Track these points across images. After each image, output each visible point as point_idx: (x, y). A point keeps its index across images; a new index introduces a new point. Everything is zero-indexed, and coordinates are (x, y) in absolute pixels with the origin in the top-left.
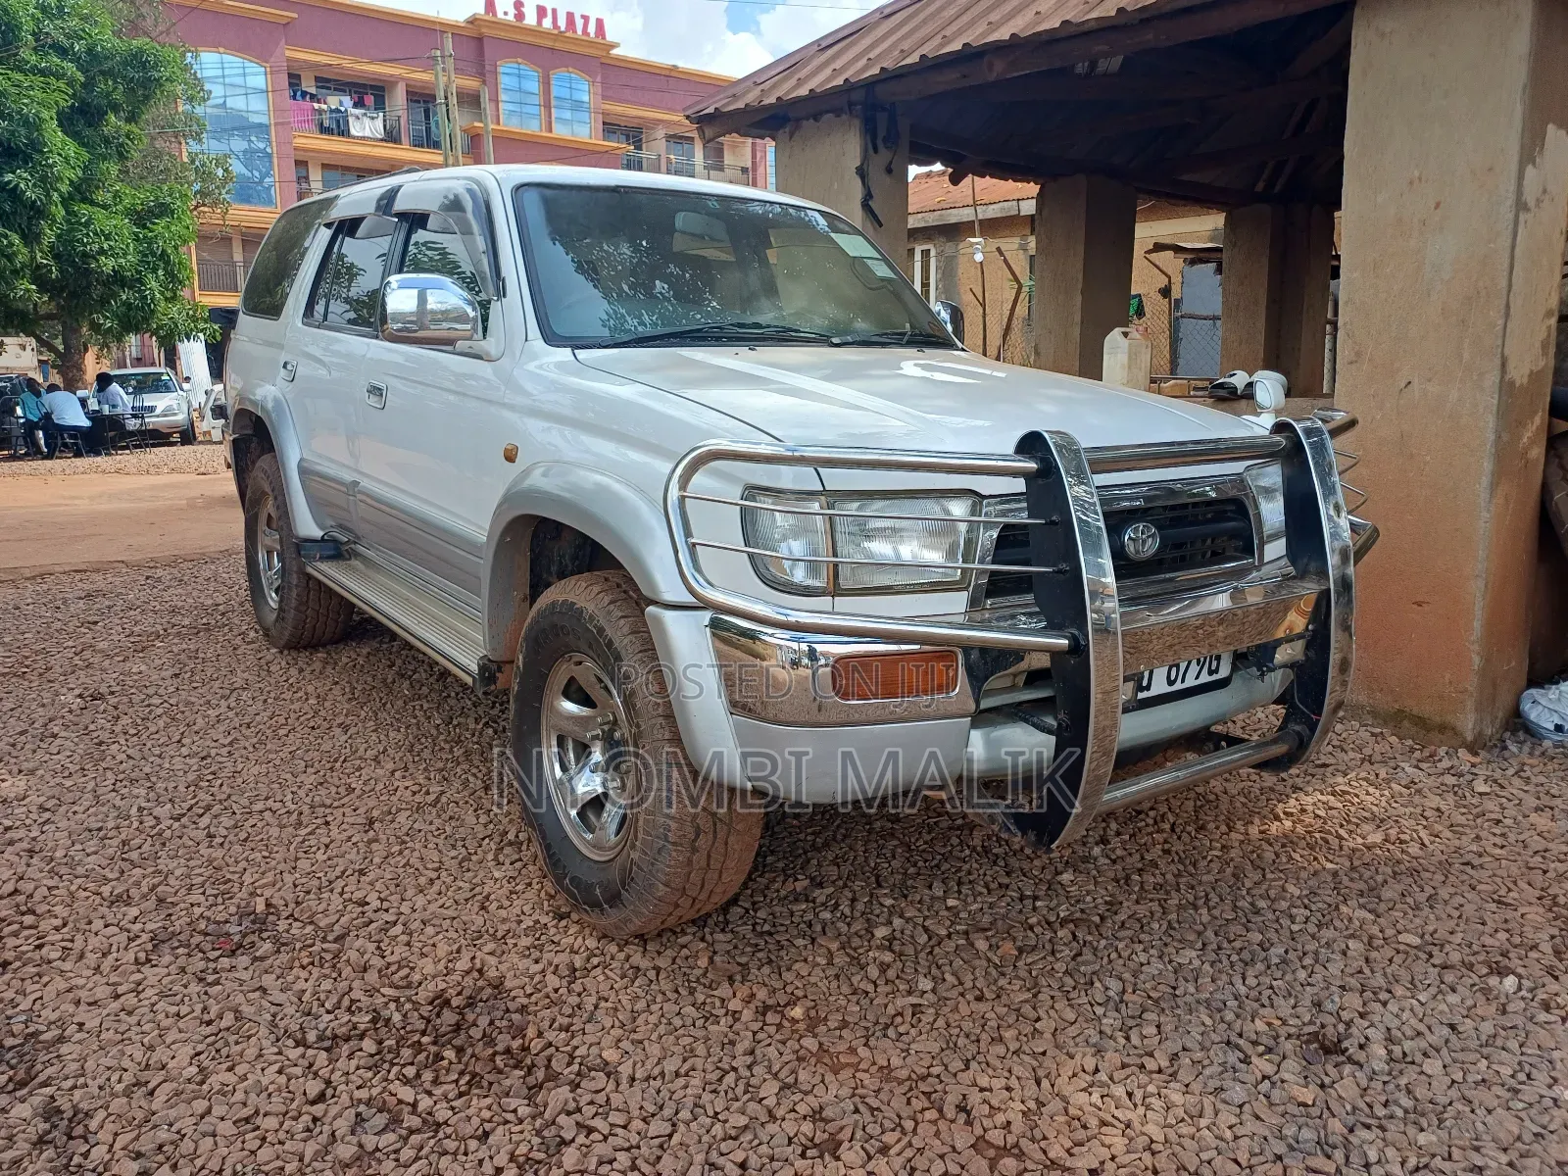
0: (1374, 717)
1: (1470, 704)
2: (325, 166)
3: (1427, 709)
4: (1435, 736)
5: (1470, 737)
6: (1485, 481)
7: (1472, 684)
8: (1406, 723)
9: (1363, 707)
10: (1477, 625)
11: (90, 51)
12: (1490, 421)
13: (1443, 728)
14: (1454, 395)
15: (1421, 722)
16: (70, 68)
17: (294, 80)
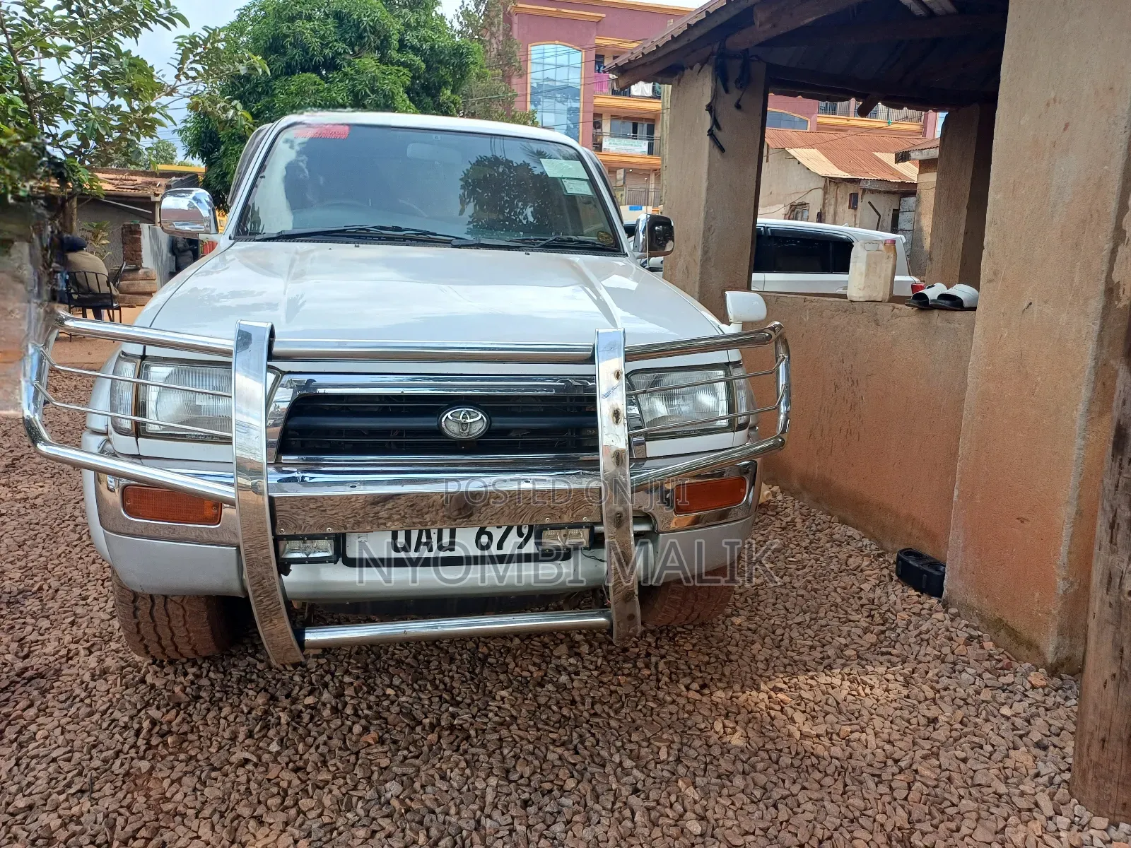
0: (982, 621)
1: (1053, 629)
2: (614, 117)
3: (1018, 623)
4: (1023, 651)
5: (1050, 659)
6: (1082, 408)
7: (1055, 607)
8: (1003, 633)
9: (973, 609)
10: (1063, 550)
11: (432, 48)
12: (1090, 346)
13: (1031, 645)
14: (1064, 318)
15: (1012, 633)
16: (418, 60)
17: (599, 59)
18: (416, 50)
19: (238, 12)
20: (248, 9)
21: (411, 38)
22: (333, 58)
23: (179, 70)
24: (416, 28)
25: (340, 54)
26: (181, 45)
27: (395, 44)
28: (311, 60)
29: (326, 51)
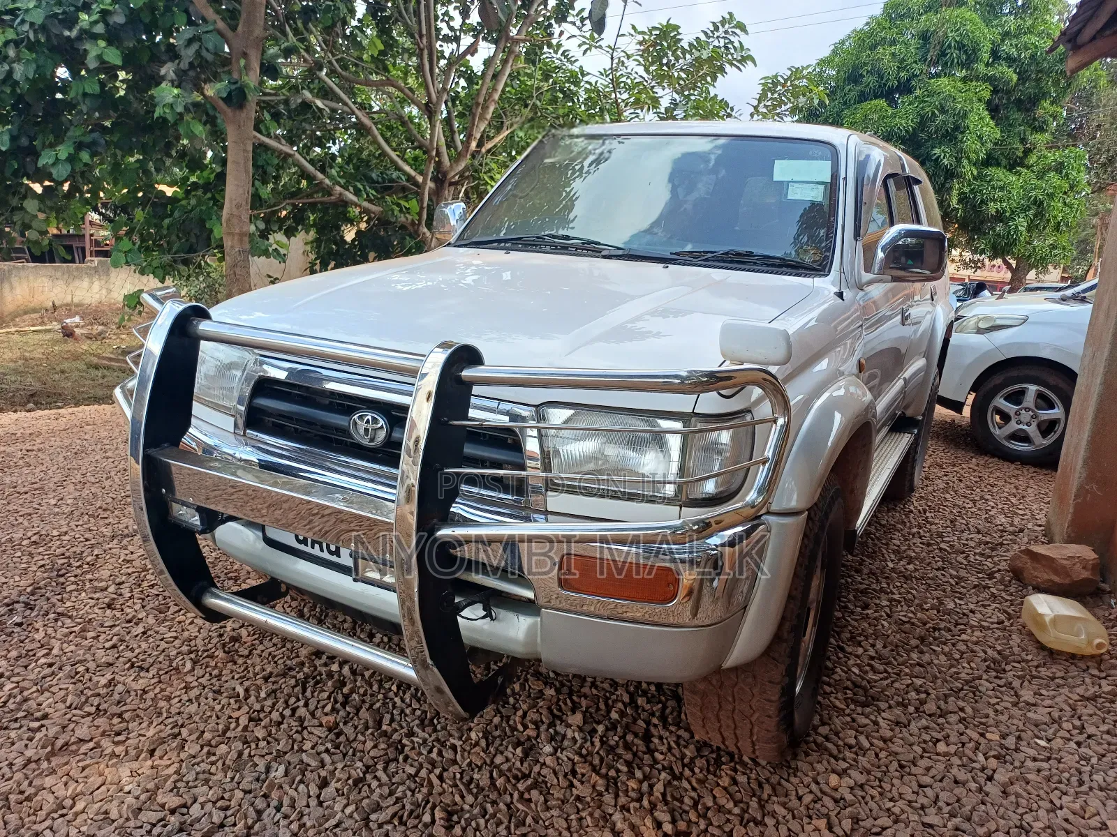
16: (1010, 73)
18: (1010, 60)
19: (833, 47)
20: (843, 42)
21: (1007, 48)
22: (909, 80)
23: (756, 108)
24: (1017, 36)
25: (917, 76)
26: (763, 85)
27: (986, 56)
28: (885, 85)
29: (902, 74)
